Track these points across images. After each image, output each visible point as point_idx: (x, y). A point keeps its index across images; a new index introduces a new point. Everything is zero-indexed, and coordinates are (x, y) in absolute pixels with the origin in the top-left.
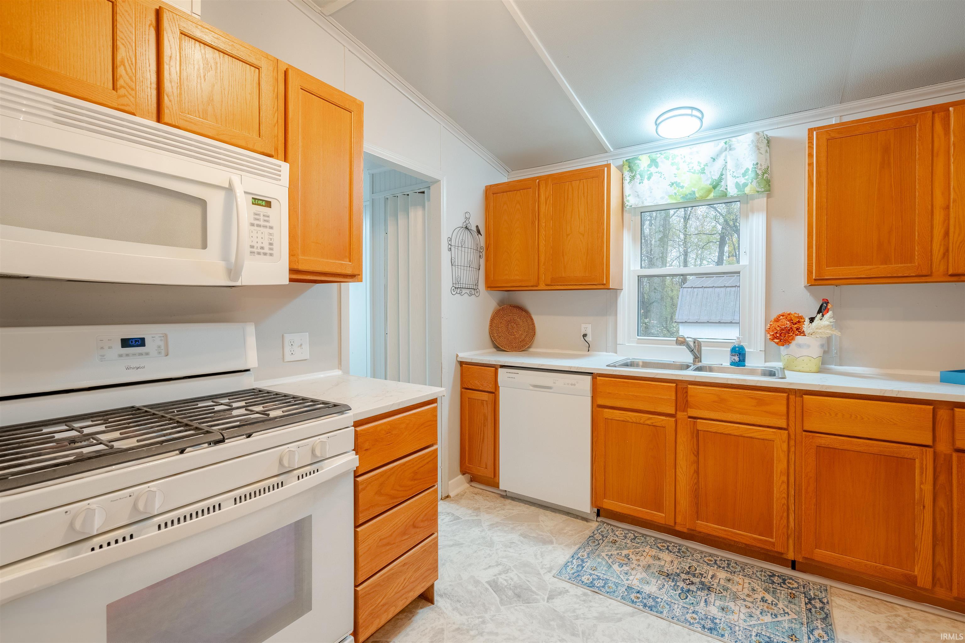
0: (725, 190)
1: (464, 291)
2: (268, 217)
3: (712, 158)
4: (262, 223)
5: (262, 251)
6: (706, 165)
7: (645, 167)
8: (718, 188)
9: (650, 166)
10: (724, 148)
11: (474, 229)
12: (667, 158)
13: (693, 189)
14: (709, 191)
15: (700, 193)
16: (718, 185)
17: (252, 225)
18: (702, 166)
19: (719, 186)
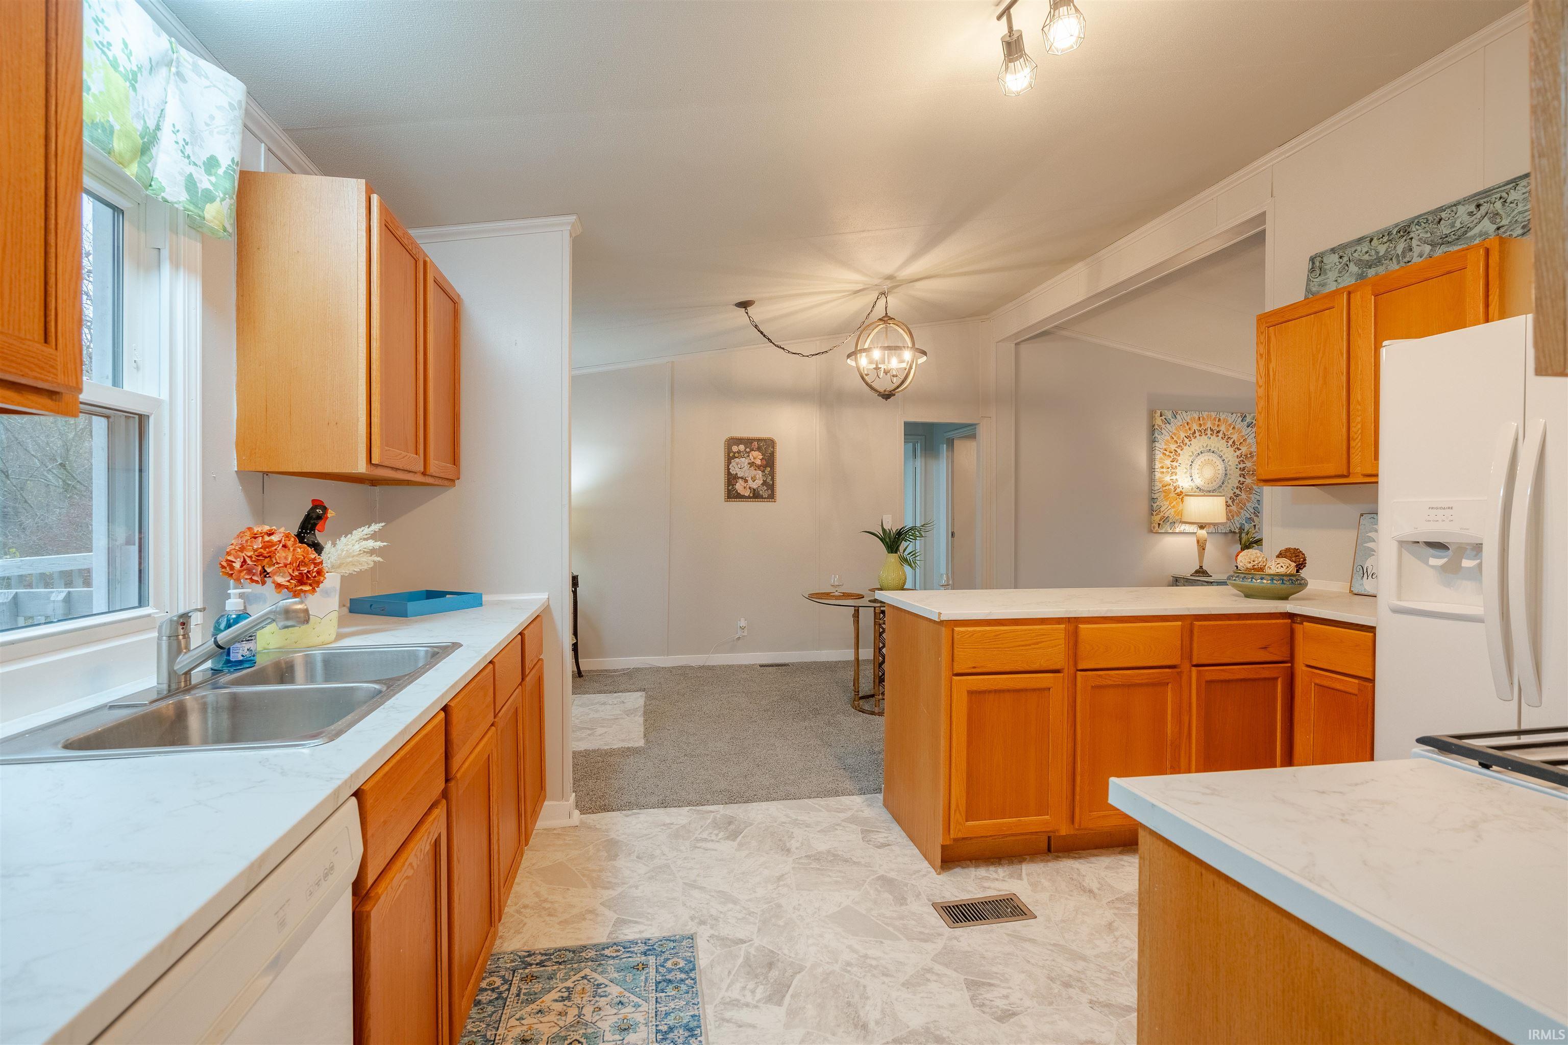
6: (141, 69)
8: (145, 157)
13: (111, 118)
14: (135, 154)
15: (121, 144)
16: (149, 149)
18: (134, 65)
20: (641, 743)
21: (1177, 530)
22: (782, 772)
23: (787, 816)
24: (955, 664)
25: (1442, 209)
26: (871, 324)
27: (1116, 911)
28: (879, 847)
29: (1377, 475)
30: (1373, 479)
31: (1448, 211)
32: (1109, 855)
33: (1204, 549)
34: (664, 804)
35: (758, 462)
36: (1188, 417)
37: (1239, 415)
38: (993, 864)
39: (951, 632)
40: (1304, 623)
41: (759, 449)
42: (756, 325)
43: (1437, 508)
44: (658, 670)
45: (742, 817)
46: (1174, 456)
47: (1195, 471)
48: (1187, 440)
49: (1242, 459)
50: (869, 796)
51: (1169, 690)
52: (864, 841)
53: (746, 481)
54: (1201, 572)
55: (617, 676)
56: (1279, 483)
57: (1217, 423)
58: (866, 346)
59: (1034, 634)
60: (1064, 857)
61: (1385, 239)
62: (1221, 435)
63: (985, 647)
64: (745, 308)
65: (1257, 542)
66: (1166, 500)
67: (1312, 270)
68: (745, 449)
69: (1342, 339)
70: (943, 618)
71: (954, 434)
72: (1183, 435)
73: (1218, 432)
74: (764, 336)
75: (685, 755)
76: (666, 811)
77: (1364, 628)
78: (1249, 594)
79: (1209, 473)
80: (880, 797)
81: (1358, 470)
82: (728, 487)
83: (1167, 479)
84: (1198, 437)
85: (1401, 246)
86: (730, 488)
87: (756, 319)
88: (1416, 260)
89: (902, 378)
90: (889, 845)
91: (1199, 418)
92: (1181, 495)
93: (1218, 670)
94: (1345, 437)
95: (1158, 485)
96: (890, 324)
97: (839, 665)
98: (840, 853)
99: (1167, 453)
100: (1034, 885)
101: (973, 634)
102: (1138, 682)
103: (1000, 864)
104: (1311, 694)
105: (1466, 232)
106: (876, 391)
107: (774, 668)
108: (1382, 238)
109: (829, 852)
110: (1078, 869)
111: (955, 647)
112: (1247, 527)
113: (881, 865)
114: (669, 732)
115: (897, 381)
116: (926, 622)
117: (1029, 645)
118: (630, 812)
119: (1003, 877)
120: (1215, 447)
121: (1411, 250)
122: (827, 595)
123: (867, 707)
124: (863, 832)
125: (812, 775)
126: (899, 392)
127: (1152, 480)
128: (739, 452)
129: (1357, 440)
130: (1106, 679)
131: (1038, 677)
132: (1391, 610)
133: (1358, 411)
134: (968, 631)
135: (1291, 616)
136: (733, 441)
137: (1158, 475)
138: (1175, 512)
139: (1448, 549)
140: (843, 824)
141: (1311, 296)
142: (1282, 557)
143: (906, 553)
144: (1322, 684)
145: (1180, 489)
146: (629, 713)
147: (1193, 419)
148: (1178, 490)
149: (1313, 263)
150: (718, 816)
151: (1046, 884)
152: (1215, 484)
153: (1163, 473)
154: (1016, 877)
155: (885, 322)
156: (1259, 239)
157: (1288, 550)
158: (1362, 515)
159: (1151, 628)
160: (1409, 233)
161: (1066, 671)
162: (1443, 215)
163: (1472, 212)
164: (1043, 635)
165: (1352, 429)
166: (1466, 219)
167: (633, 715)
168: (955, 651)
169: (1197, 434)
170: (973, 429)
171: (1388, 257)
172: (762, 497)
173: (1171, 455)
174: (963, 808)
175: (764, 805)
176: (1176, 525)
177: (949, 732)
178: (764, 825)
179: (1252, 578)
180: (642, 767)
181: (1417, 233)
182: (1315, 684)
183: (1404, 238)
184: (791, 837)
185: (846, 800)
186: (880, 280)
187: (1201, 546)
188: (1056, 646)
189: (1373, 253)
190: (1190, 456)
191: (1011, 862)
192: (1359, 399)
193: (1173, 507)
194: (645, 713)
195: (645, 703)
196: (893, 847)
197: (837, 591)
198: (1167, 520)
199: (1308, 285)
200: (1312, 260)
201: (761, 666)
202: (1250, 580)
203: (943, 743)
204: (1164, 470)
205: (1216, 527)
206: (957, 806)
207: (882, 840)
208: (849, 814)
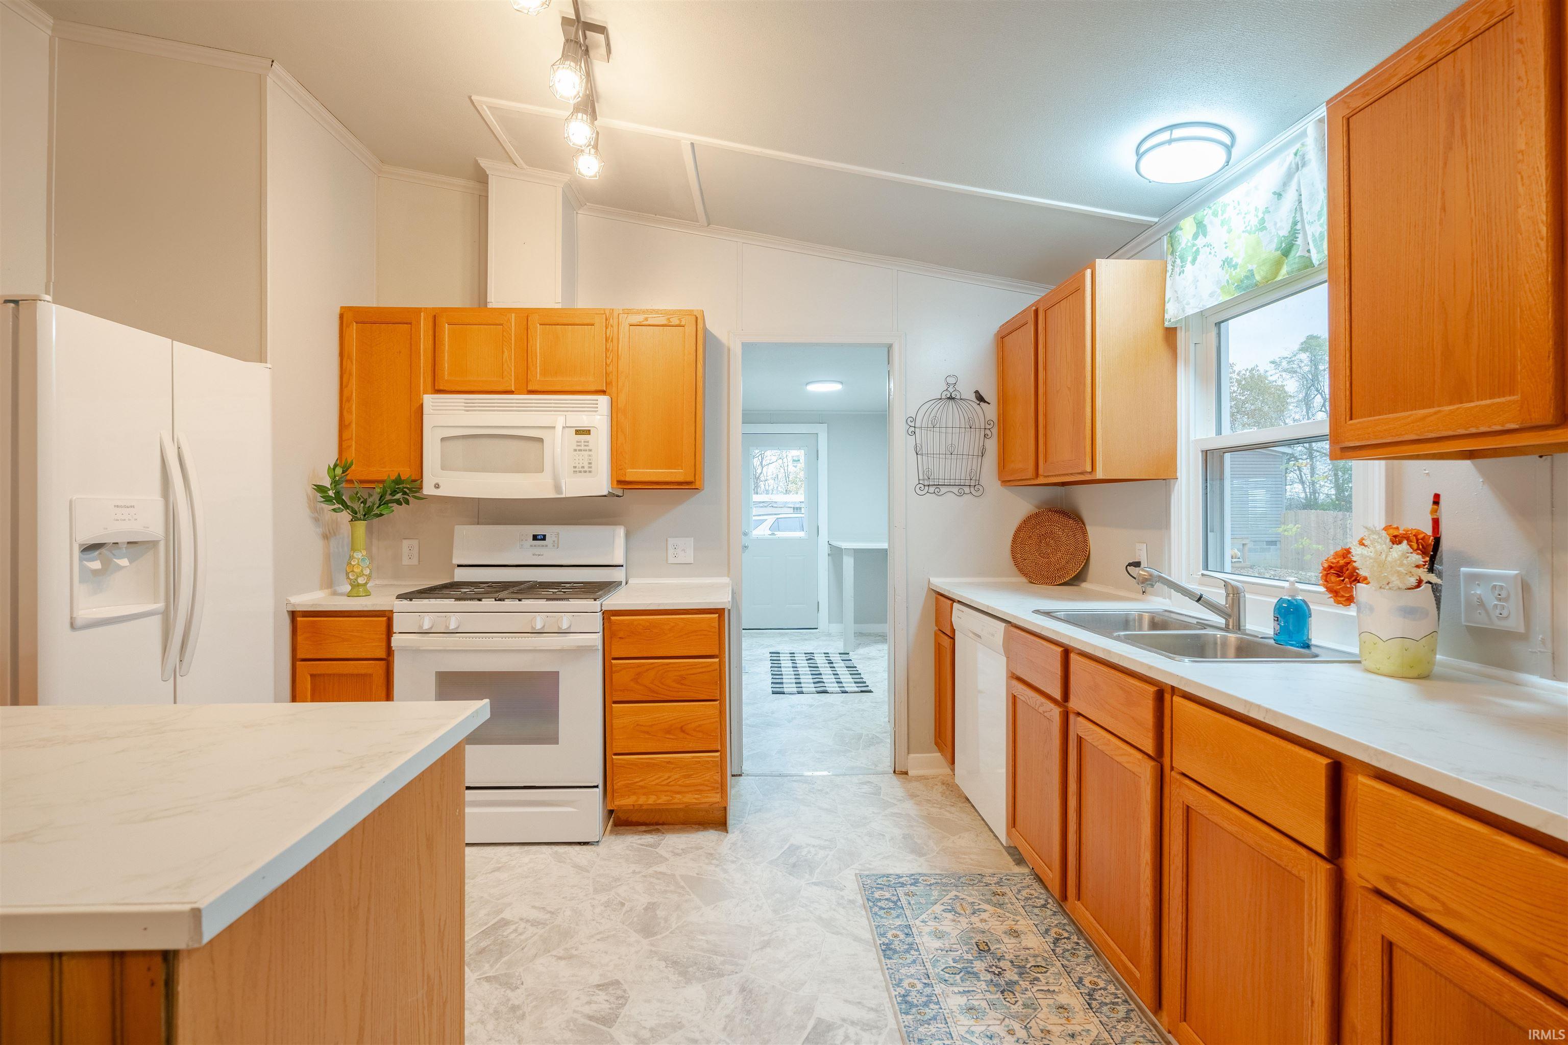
0: (1307, 255)
1: (944, 490)
2: (588, 442)
3: (1275, 193)
4: (583, 448)
5: (583, 470)
6: (1267, 211)
7: (1188, 240)
8: (1293, 253)
9: (1195, 237)
10: (1294, 166)
11: (973, 397)
12: (1215, 214)
13: (1250, 267)
14: (1278, 265)
15: (1262, 272)
16: (1293, 245)
17: (575, 450)
18: (1261, 215)
19: (1295, 247)
43: (121, 507)
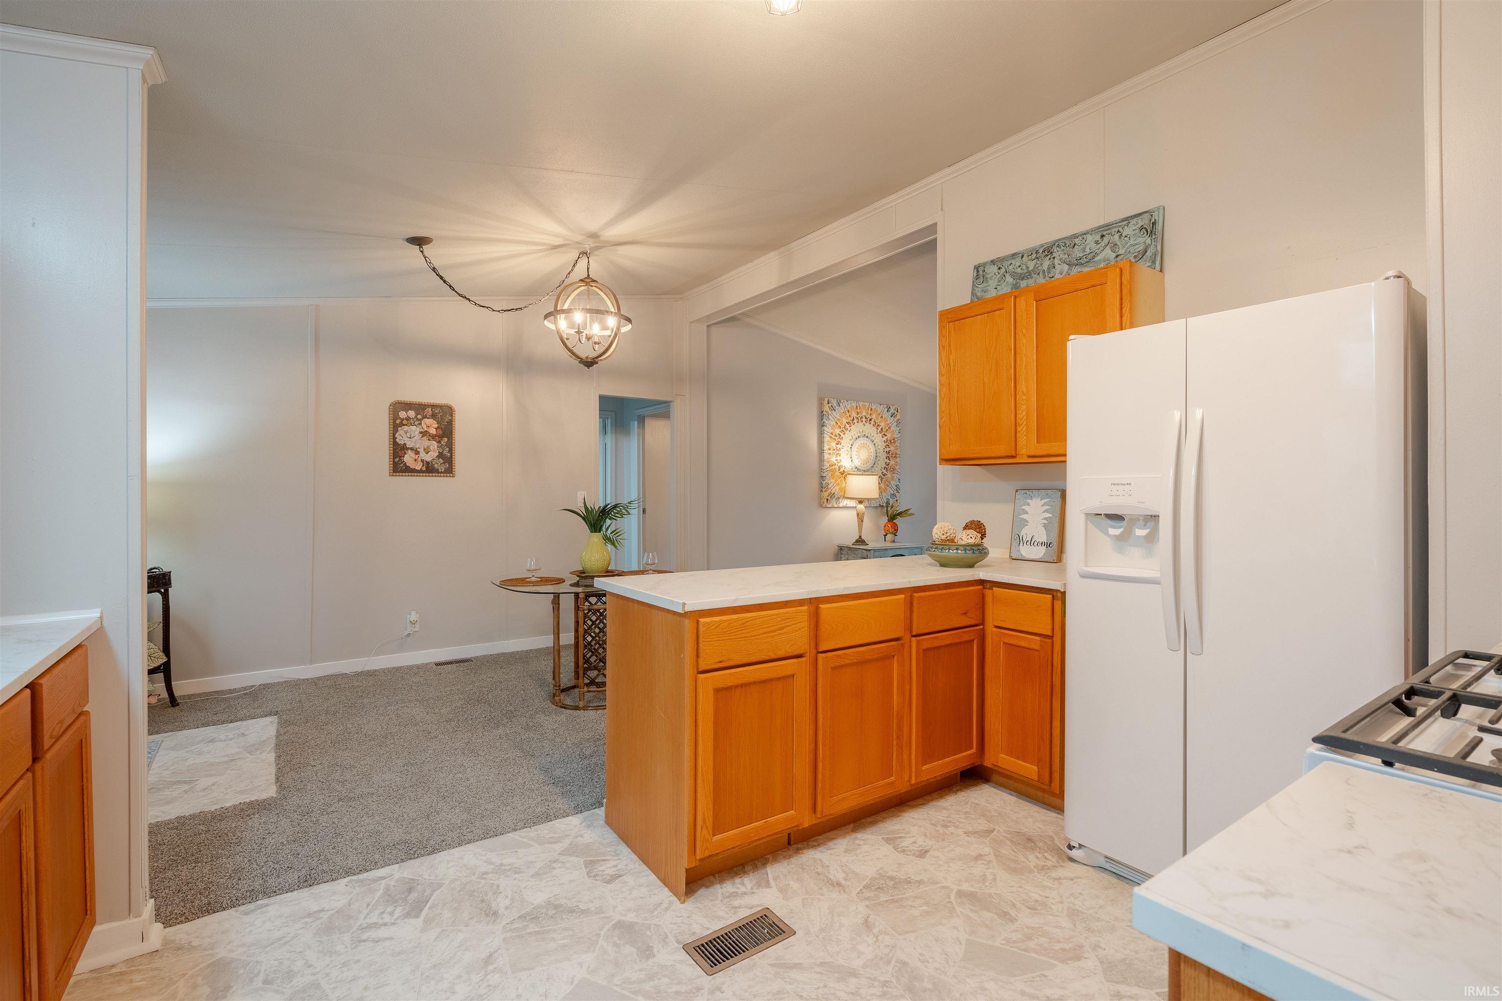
20: (272, 791)
21: (841, 505)
22: (477, 801)
23: (488, 862)
24: (701, 660)
25: (1075, 236)
26: (572, 284)
27: (867, 903)
28: (608, 882)
29: (1065, 455)
30: (1062, 459)
31: (1080, 238)
32: (843, 836)
33: (862, 521)
34: (308, 881)
35: (433, 431)
36: (848, 405)
37: (885, 406)
38: (737, 874)
39: (695, 624)
40: (994, 588)
41: (433, 416)
42: (434, 268)
43: (1118, 484)
44: (295, 684)
45: (427, 877)
46: (838, 438)
47: (854, 453)
48: (848, 426)
49: (887, 443)
50: (586, 813)
51: (895, 662)
52: (589, 877)
53: (417, 453)
54: (860, 541)
55: (234, 698)
56: (959, 463)
57: (870, 412)
58: (566, 307)
59: (779, 619)
60: (804, 848)
61: (1034, 256)
62: (872, 422)
63: (732, 637)
64: (420, 245)
65: (899, 514)
66: (833, 478)
67: (977, 277)
68: (416, 416)
69: (1011, 336)
70: (688, 609)
71: (646, 411)
72: (845, 421)
73: (871, 420)
74: (445, 281)
75: (340, 800)
76: (312, 891)
77: (1043, 591)
78: (944, 564)
79: (864, 455)
80: (601, 812)
81: (1024, 451)
82: (394, 459)
83: (833, 459)
84: (856, 423)
85: (1047, 263)
86: (397, 460)
87: (436, 263)
88: (1058, 276)
89: (607, 345)
90: (620, 876)
91: (857, 407)
92: (844, 474)
93: (932, 638)
94: (1013, 422)
95: (827, 465)
96: (592, 286)
97: (531, 655)
98: (563, 902)
99: (833, 437)
100: (783, 890)
101: (720, 624)
102: (870, 658)
103: (745, 872)
104: (1000, 652)
105: (1094, 257)
106: (577, 357)
107: (454, 666)
108: (1031, 255)
109: (548, 903)
110: (820, 860)
111: (701, 641)
112: (891, 501)
113: (615, 907)
114: (315, 769)
115: (599, 349)
116: (663, 613)
117: (775, 631)
118: (251, 906)
119: (752, 889)
120: (868, 433)
121: (1054, 267)
122: (522, 581)
123: (568, 701)
124: (587, 864)
125: (516, 798)
126: (601, 360)
127: (821, 460)
128: (408, 419)
129: (1023, 425)
130: (844, 658)
131: (783, 665)
132: (1079, 573)
133: (1023, 400)
134: (713, 621)
135: (982, 582)
136: (398, 407)
137: (826, 456)
138: (839, 488)
139: (1124, 519)
140: (562, 858)
141: (976, 300)
142: (969, 529)
143: (609, 531)
144: (1010, 642)
145: (843, 469)
146: (252, 749)
147: (852, 407)
148: (842, 470)
149: (978, 271)
150: (393, 883)
151: (795, 885)
152: (868, 464)
153: (830, 454)
154: (764, 885)
155: (587, 284)
156: (931, 247)
157: (972, 522)
158: (1017, 491)
159: (881, 602)
160: (1051, 253)
161: (807, 655)
162: (1077, 241)
163: (1098, 241)
164: (789, 619)
165: (1019, 416)
166: (1093, 245)
167: (258, 752)
168: (701, 645)
169: (855, 421)
170: (666, 407)
171: (1036, 271)
172: (437, 471)
173: (836, 438)
174: (710, 823)
175: (456, 852)
176: (840, 500)
177: (694, 739)
178: (459, 883)
179: (949, 549)
180: (271, 827)
181: (1058, 253)
182: (1003, 643)
183: (1049, 257)
184: (497, 893)
185: (560, 824)
186: (583, 237)
187: (860, 517)
188: (799, 629)
189: (1024, 267)
190: (851, 440)
191: (755, 868)
192: (1025, 390)
193: (838, 484)
194: (278, 746)
195: (278, 731)
196: (625, 878)
197: (533, 576)
198: (833, 496)
199: (973, 290)
200: (977, 268)
201: (438, 664)
202: (948, 550)
203: (688, 752)
204: (831, 452)
205: (870, 502)
206: (704, 820)
207: (610, 872)
208: (566, 843)
